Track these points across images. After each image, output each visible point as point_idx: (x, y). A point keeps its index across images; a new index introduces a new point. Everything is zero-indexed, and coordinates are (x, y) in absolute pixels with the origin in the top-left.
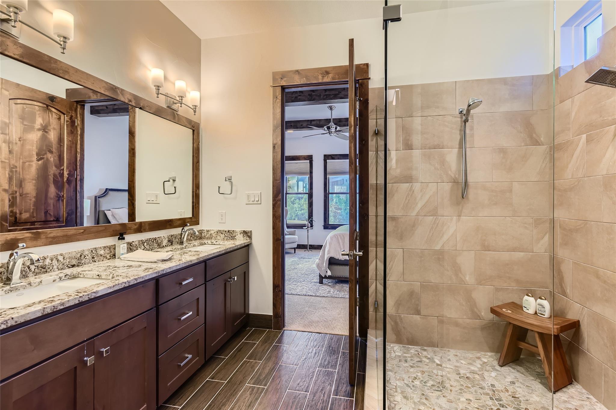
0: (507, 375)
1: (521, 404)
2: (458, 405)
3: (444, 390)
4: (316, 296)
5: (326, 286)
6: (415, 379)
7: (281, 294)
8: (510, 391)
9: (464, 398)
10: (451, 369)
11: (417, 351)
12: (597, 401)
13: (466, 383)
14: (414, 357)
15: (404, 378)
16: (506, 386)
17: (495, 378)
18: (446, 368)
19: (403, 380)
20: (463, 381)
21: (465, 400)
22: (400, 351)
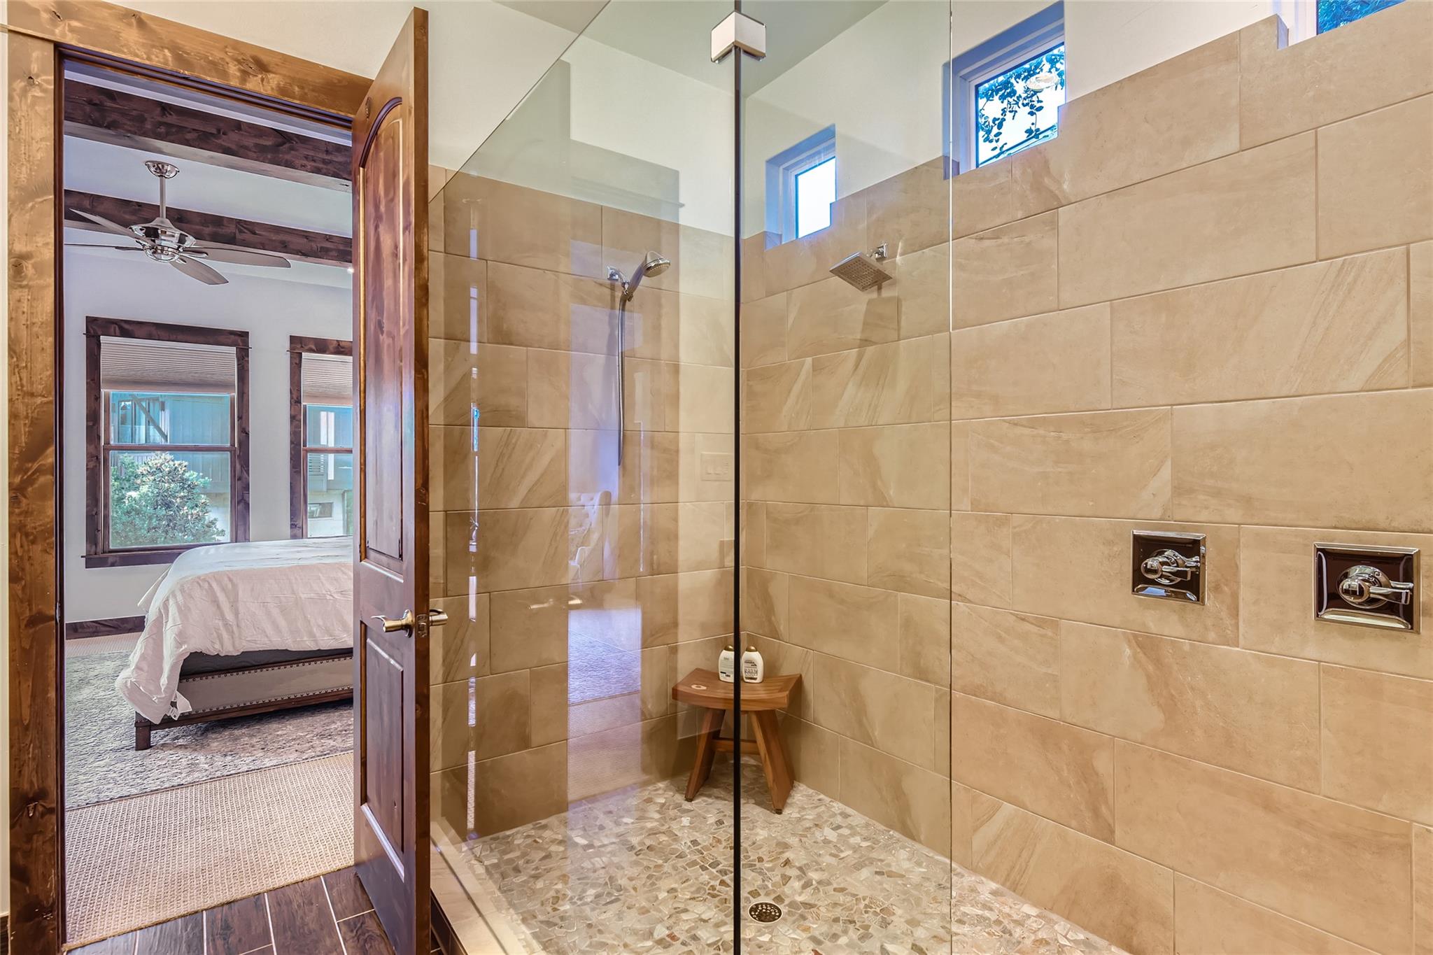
0: (705, 812)
1: (750, 854)
2: (660, 911)
3: (622, 895)
4: (144, 794)
5: (171, 752)
6: (557, 902)
7: (55, 822)
8: (723, 840)
9: (664, 891)
10: (613, 846)
11: (528, 836)
12: (830, 799)
13: (652, 861)
14: (530, 852)
15: (534, 911)
16: (715, 833)
17: (692, 827)
18: (604, 846)
19: (535, 917)
20: (646, 859)
21: (666, 894)
22: (491, 854)
